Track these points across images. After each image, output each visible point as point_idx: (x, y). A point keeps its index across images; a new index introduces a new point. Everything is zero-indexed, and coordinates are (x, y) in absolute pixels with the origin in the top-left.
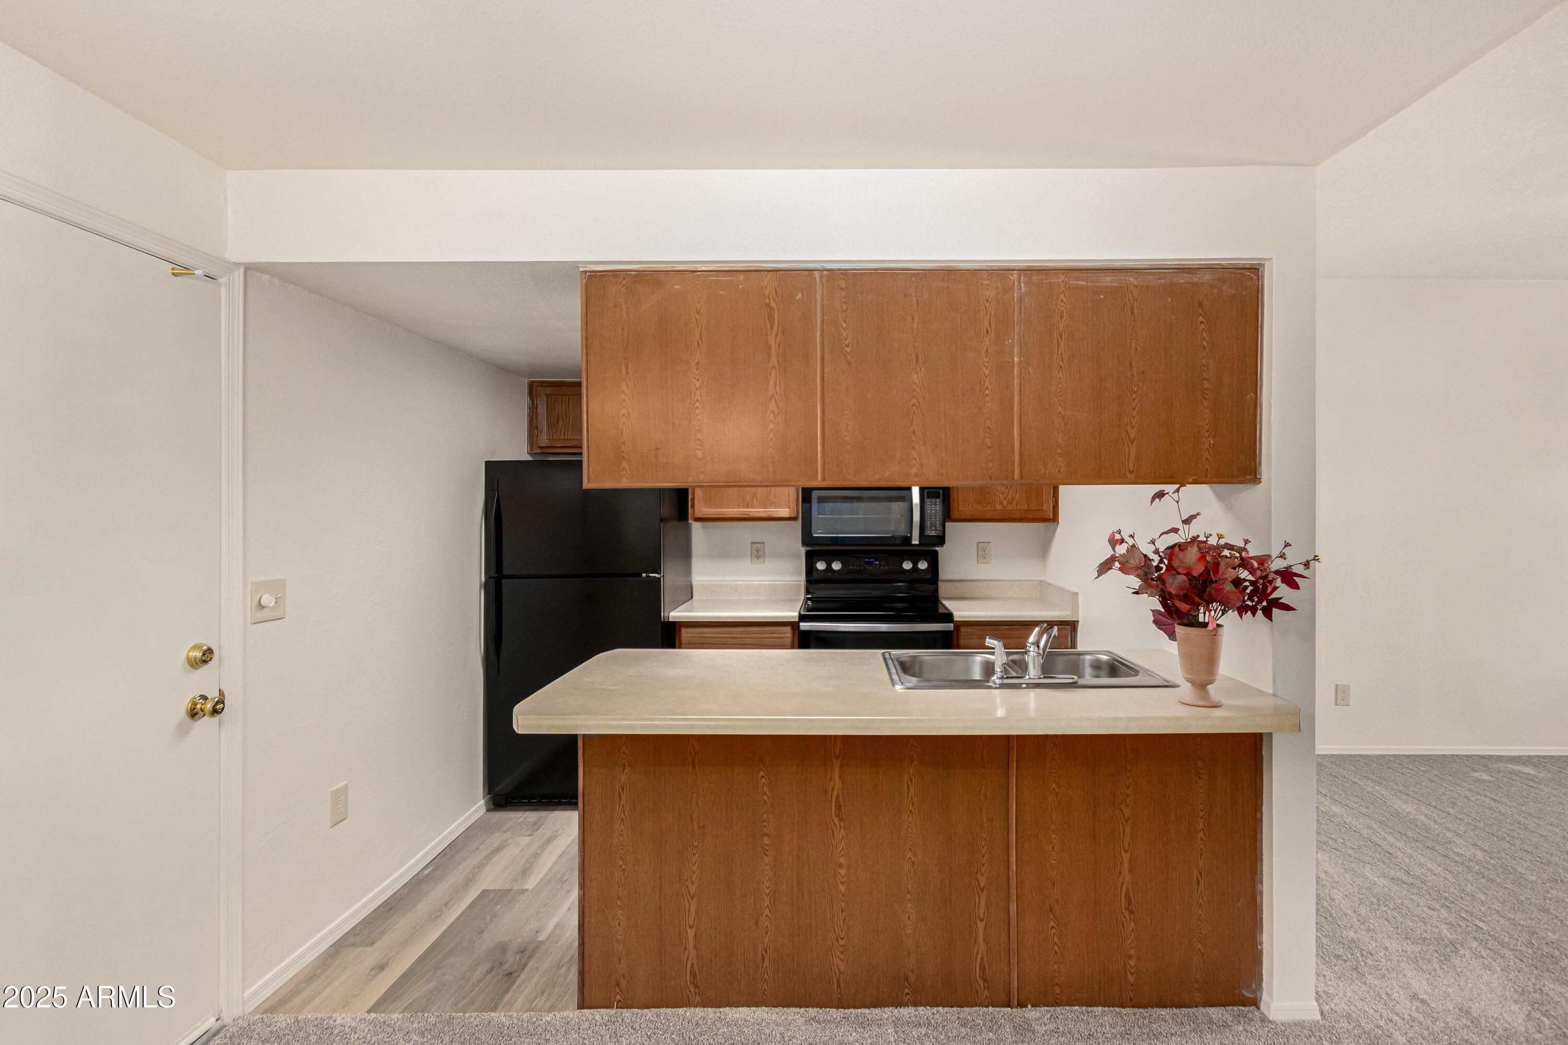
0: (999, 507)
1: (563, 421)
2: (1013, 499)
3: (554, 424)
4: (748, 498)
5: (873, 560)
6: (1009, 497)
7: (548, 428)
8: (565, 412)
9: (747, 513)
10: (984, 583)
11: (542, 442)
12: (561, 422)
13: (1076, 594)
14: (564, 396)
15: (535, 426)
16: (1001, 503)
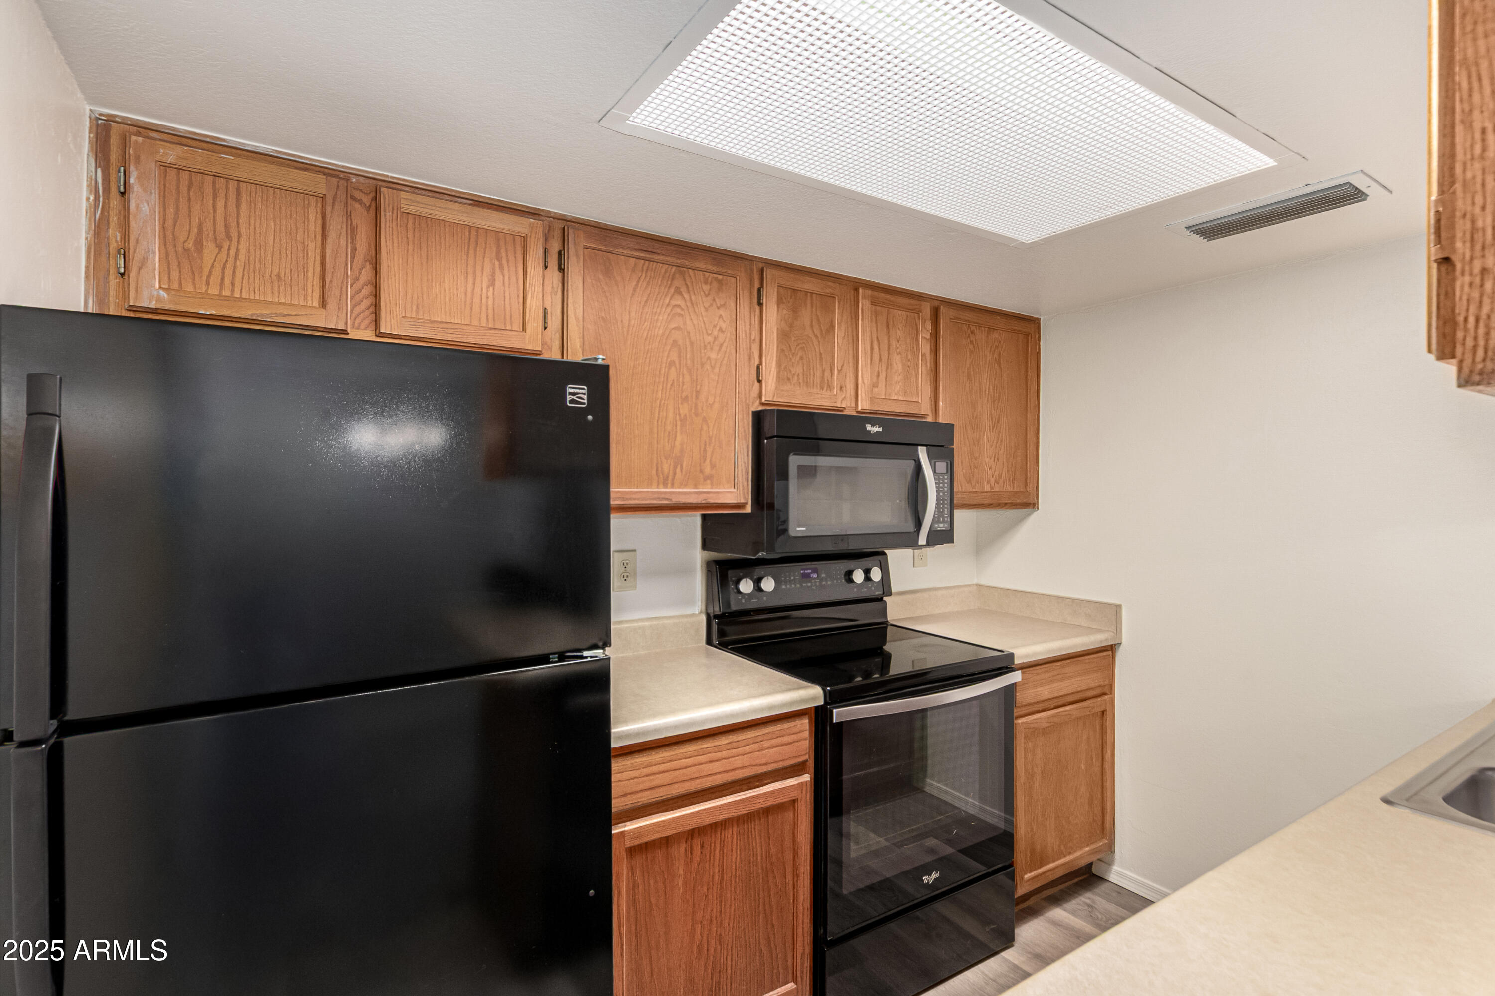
0: (987, 488)
1: (220, 247)
2: (1000, 476)
3: (186, 250)
4: (666, 467)
5: (809, 571)
6: (997, 473)
7: (166, 258)
8: (227, 227)
9: (667, 496)
10: (926, 595)
11: (145, 294)
12: (209, 248)
13: (1119, 607)
14: (221, 182)
15: (113, 245)
16: (989, 482)
